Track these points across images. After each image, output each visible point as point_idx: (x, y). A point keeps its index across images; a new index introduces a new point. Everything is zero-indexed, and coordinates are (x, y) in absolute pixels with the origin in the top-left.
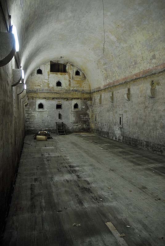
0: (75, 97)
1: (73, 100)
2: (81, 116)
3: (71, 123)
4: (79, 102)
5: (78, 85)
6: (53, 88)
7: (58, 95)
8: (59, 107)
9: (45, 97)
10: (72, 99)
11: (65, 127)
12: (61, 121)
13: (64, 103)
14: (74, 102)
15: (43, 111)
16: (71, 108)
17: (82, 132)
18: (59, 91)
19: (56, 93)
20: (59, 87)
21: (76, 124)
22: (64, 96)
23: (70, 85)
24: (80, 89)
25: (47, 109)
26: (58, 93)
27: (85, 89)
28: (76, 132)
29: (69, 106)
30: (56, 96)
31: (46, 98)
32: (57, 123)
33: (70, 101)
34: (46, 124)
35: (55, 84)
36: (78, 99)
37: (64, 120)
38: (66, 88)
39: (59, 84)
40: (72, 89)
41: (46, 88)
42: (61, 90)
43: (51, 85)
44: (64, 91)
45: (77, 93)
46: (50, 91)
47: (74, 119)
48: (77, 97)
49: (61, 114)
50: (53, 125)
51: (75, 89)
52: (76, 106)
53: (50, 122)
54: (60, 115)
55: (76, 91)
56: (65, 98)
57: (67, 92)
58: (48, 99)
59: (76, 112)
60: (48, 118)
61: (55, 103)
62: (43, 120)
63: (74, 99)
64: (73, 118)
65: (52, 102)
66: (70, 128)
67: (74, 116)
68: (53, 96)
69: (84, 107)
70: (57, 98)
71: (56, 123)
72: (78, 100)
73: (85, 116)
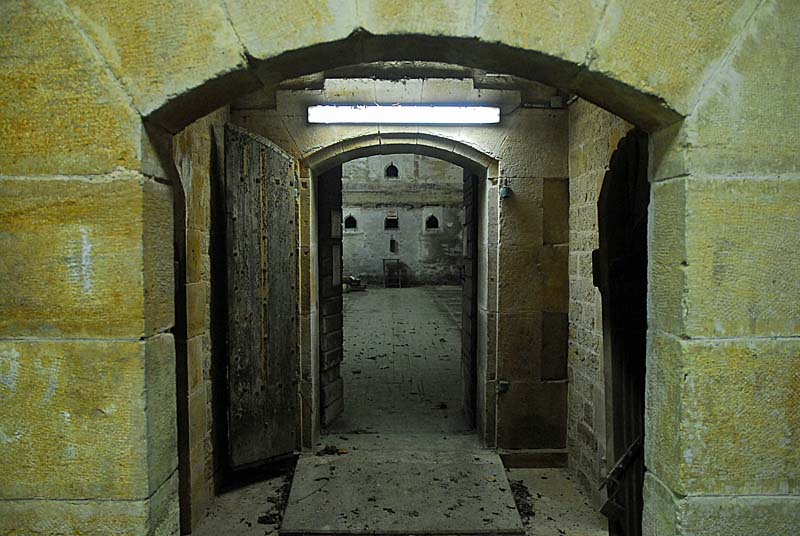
0: (428, 201)
1: (425, 208)
2: (444, 245)
3: (420, 261)
4: (438, 213)
5: (436, 173)
6: (376, 180)
7: (388, 197)
8: (392, 224)
9: (359, 202)
10: (423, 206)
11: (406, 271)
12: (395, 257)
13: (404, 216)
14: (427, 213)
15: (356, 235)
16: (421, 226)
17: (445, 284)
18: (390, 188)
19: (386, 193)
20: (391, 179)
21: (432, 266)
22: (402, 200)
23: (416, 172)
24: (442, 181)
25: (364, 229)
26: (391, 193)
27: (452, 181)
28: (432, 283)
29: (414, 222)
30: (385, 199)
31: (361, 205)
32: (386, 262)
33: (417, 212)
34: (361, 264)
35: (383, 172)
36: (437, 205)
37: (402, 256)
38: (409, 181)
39: (392, 171)
40: (421, 182)
41: (363, 181)
42: (396, 186)
43: (373, 176)
44: (404, 188)
45: (433, 191)
46: (372, 189)
47: (427, 253)
48: (433, 200)
49: (397, 240)
50: (377, 267)
51: (428, 182)
52: (432, 222)
53: (370, 258)
54: (393, 242)
55: (432, 186)
56: (407, 204)
57: (411, 189)
58: (365, 208)
59: (431, 235)
60: (367, 249)
61: (382, 215)
62: (354, 255)
63: (428, 205)
64: (424, 249)
65: (376, 213)
66: (418, 273)
67: (427, 246)
68: (378, 200)
69: (450, 225)
70: (386, 205)
71: (384, 260)
72: (436, 208)
73: (454, 246)
